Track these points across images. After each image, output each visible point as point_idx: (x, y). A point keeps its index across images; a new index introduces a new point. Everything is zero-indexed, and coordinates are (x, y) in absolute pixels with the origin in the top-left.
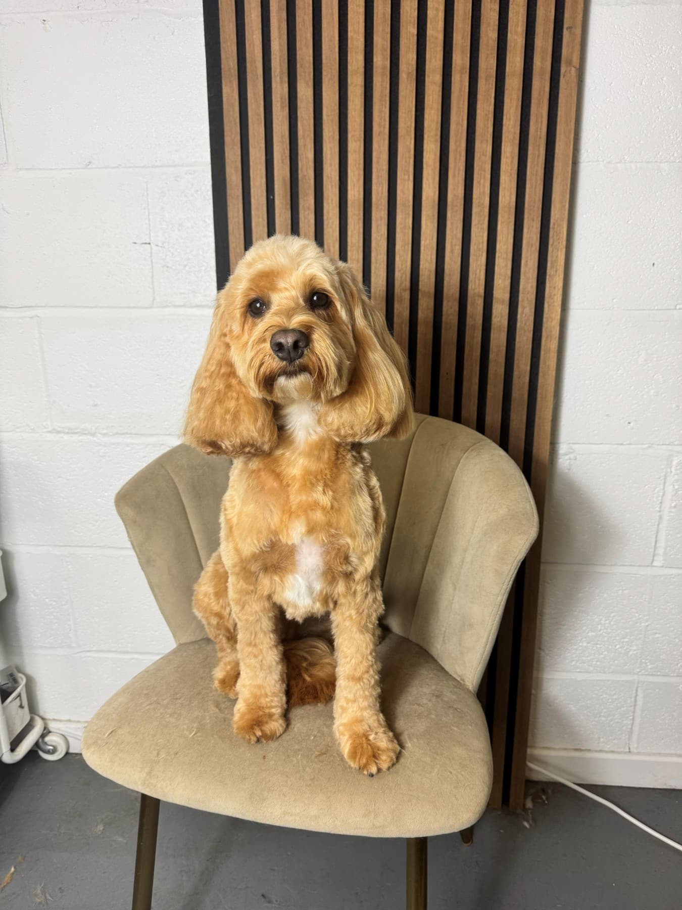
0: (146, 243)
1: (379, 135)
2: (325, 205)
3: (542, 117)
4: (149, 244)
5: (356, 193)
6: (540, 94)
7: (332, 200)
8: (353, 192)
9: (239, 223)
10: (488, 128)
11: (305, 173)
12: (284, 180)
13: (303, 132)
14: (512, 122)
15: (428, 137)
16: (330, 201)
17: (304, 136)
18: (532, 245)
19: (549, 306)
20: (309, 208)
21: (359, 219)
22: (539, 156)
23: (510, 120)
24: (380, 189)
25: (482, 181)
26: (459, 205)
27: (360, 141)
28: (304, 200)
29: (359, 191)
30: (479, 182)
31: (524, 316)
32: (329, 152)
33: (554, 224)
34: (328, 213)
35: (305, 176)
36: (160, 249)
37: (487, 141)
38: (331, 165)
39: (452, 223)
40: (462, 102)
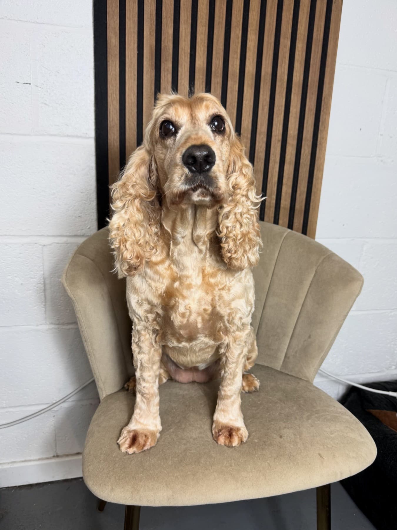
0: (27, 84)
1: (219, 24)
2: (180, 69)
3: (321, 27)
4: (30, 84)
5: (202, 64)
6: (320, 12)
7: (185, 66)
8: (199, 62)
9: (116, 75)
10: (288, 30)
11: (166, 44)
12: (151, 46)
13: (166, 14)
14: (303, 28)
15: (251, 30)
16: (183, 66)
17: (166, 17)
18: (311, 110)
19: (319, 150)
20: (168, 70)
21: (203, 82)
22: (318, 52)
23: (302, 26)
24: (218, 62)
25: (283, 65)
26: (268, 79)
27: (205, 26)
28: (165, 64)
29: (203, 62)
30: (281, 65)
31: (305, 155)
32: (184, 31)
33: (325, 98)
34: (182, 75)
35: (166, 46)
36: (39, 89)
37: (288, 38)
38: (185, 41)
39: (263, 91)
40: (273, 10)
